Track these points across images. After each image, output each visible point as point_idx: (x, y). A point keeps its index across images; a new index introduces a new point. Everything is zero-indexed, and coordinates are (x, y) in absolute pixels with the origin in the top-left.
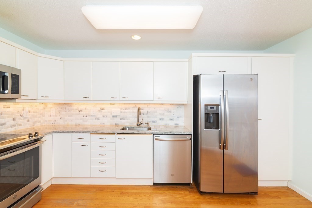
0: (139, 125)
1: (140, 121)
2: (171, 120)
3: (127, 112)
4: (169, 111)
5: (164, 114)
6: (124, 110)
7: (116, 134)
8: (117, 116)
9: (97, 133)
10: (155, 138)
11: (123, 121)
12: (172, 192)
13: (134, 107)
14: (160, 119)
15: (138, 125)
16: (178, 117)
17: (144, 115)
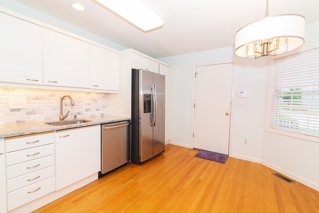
0: (63, 119)
1: (64, 114)
2: (97, 110)
3: (39, 103)
4: (95, 101)
5: (90, 104)
6: (33, 99)
7: (55, 131)
8: (20, 109)
9: (22, 136)
10: (103, 127)
11: (32, 116)
12: (120, 174)
13: (52, 96)
14: (87, 110)
15: (61, 119)
16: (104, 107)
17: (66, 106)
